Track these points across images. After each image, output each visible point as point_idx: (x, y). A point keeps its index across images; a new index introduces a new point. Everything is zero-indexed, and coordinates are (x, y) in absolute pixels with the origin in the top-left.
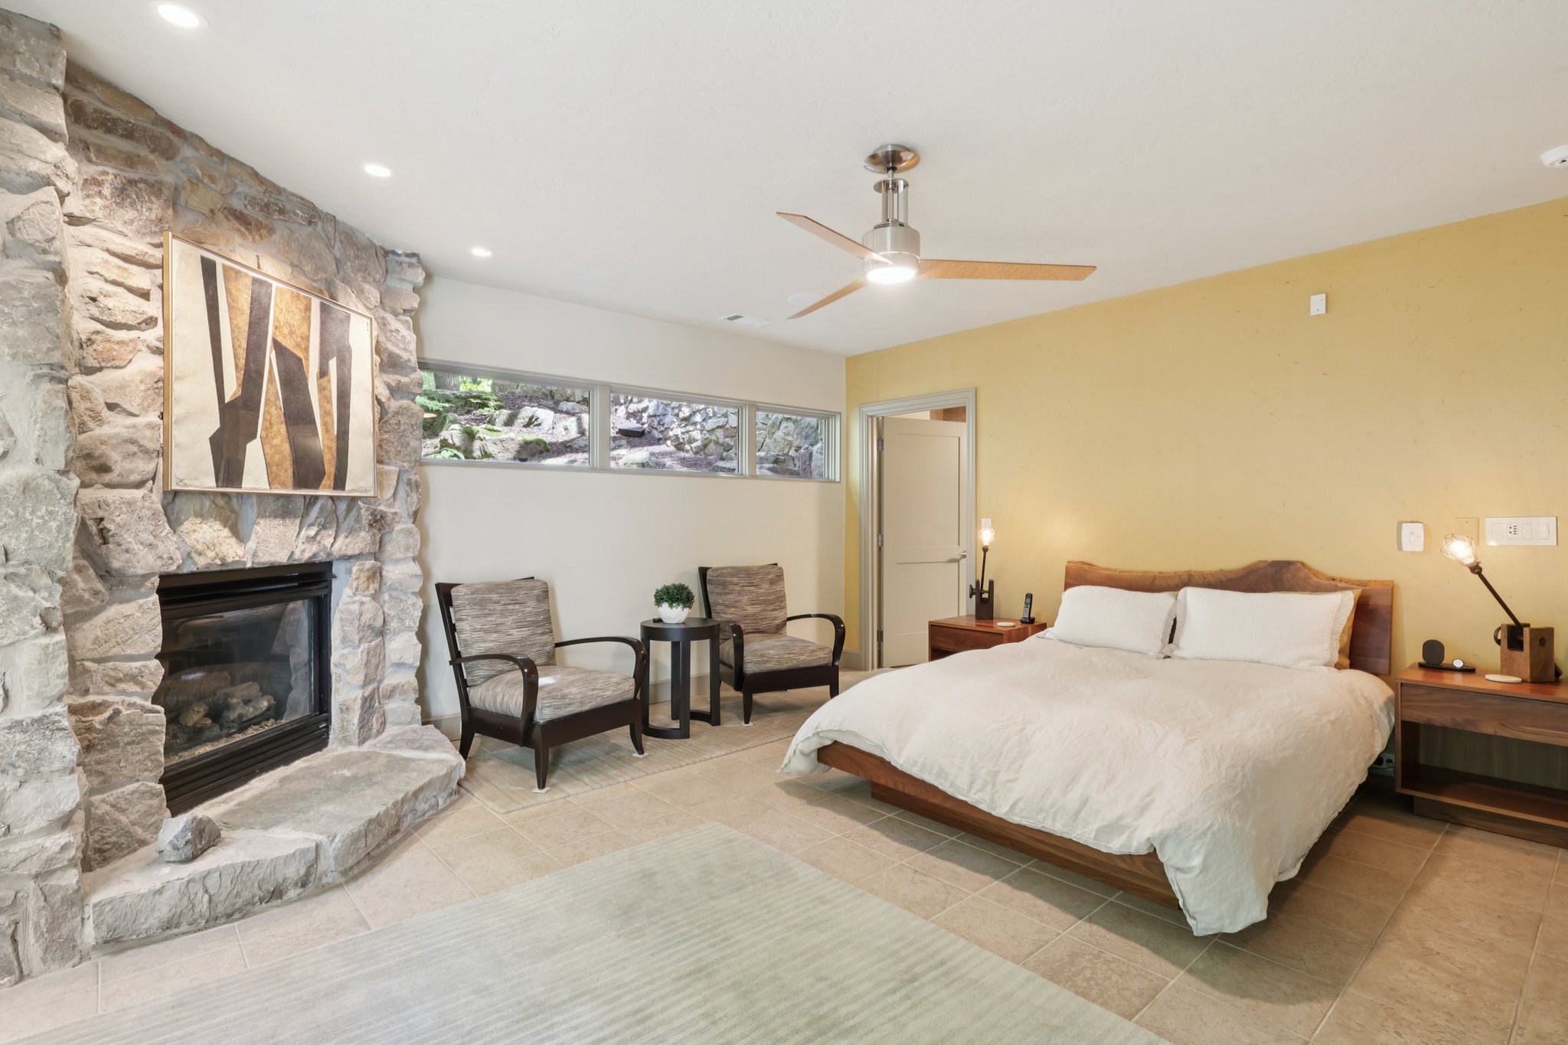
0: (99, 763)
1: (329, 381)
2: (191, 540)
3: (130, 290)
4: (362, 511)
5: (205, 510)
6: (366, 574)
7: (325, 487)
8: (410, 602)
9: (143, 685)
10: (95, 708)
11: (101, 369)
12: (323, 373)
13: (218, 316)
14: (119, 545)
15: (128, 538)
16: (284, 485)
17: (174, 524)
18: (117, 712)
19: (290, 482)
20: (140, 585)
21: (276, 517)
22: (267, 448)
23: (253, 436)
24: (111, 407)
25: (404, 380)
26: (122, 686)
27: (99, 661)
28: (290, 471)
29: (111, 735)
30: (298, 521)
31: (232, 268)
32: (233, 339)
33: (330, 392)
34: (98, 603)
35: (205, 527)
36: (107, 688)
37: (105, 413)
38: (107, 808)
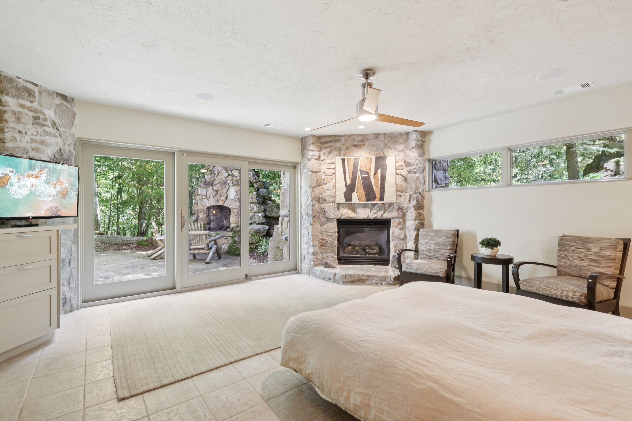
0: (324, 249)
1: (378, 175)
2: (341, 213)
3: (331, 169)
4: (395, 206)
5: (344, 207)
6: (397, 223)
7: (376, 201)
8: (412, 232)
9: (332, 238)
10: (324, 239)
11: (327, 184)
12: (376, 173)
13: (345, 169)
14: (327, 213)
15: (329, 212)
16: (363, 201)
17: (338, 209)
18: (327, 241)
19: (365, 200)
20: (332, 220)
21: (363, 208)
22: (358, 193)
23: (354, 191)
24: (328, 190)
25: (411, 168)
26: (329, 237)
27: (326, 232)
28: (365, 198)
29: (326, 245)
30: (370, 209)
31: (349, 158)
32: (349, 172)
33: (378, 178)
34: (325, 222)
35: (345, 210)
36: (326, 237)
37: (327, 191)
38: (326, 257)
